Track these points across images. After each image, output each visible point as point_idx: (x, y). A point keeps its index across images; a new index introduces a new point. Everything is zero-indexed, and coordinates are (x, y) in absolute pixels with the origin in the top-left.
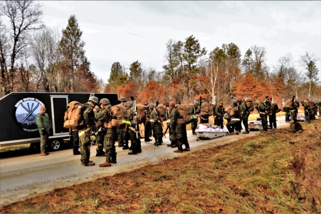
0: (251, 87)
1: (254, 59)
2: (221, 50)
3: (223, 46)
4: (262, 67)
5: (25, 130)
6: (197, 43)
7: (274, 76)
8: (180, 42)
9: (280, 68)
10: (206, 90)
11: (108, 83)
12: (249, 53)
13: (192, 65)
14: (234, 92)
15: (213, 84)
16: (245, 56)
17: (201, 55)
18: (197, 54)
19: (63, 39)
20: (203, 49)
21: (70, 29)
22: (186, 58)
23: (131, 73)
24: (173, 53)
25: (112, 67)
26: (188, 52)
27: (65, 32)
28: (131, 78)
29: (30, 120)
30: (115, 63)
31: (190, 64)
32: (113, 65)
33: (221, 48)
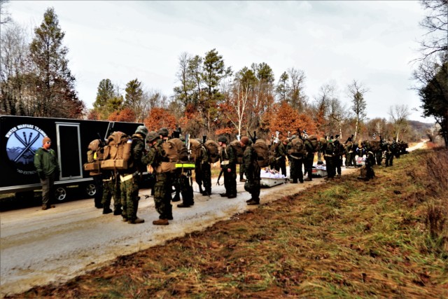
0: (290, 121)
1: (290, 86)
2: (249, 71)
3: (253, 65)
4: (300, 97)
5: (20, 171)
6: (220, 60)
7: (314, 108)
8: (197, 57)
9: (322, 98)
10: (230, 122)
11: (93, 108)
12: (285, 77)
13: (212, 89)
14: (267, 127)
15: (241, 115)
16: (280, 81)
17: (225, 76)
18: (220, 75)
19: (35, 40)
20: (229, 68)
21: (46, 28)
22: (205, 79)
23: (127, 96)
24: (188, 71)
25: (100, 86)
26: (208, 71)
27: (38, 31)
28: (127, 102)
29: (28, 157)
30: (104, 80)
31: (210, 87)
32: (101, 83)
33: (250, 68)
